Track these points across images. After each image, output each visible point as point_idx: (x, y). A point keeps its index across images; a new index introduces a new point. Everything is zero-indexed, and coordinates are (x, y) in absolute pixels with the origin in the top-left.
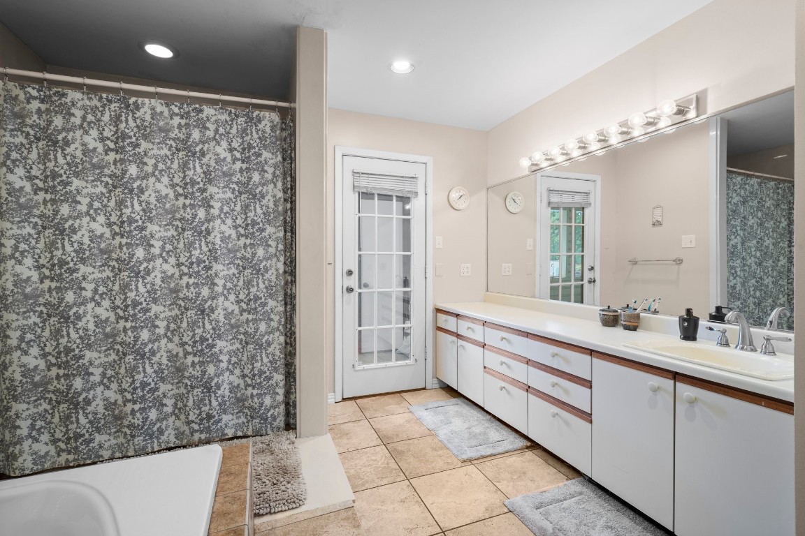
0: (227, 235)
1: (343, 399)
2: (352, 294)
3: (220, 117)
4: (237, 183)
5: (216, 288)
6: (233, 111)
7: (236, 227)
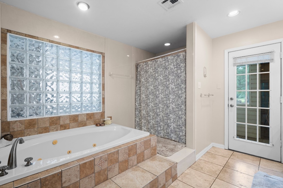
0: (173, 88)
1: (229, 149)
2: (233, 107)
3: (171, 58)
4: (175, 74)
5: (170, 101)
6: (174, 55)
7: (175, 85)
